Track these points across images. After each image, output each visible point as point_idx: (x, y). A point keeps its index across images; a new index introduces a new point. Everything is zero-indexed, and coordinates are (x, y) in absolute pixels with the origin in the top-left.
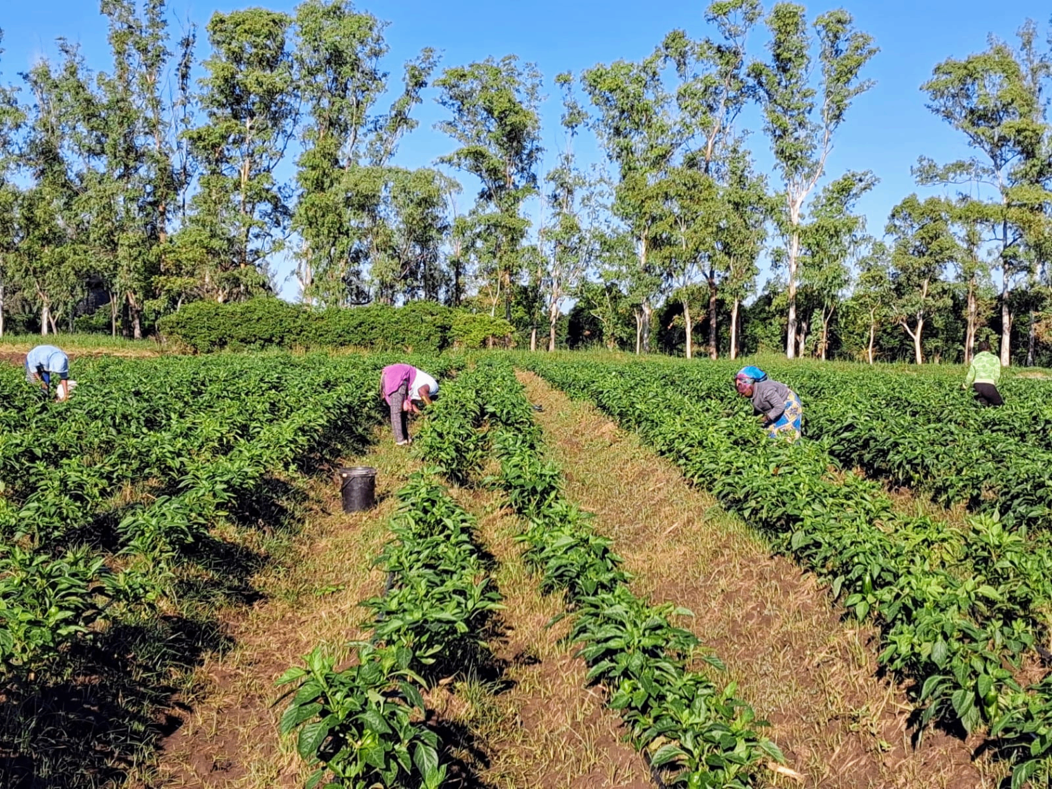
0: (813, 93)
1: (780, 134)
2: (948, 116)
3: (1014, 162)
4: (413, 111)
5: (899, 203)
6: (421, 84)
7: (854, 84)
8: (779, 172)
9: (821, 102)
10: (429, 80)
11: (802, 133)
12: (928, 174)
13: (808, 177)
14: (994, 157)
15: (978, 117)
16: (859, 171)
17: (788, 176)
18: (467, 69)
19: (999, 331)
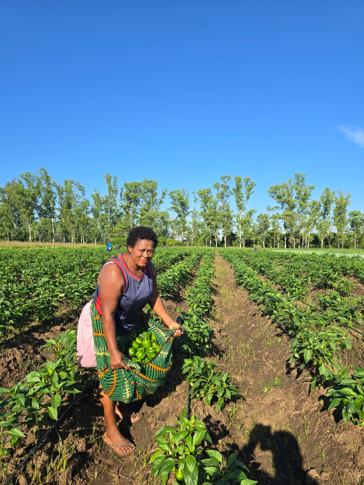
0: (243, 194)
1: (238, 202)
2: (273, 197)
3: (286, 206)
4: (163, 200)
5: (259, 215)
6: (164, 195)
7: (251, 192)
8: (237, 210)
9: (245, 195)
10: (166, 194)
11: (241, 202)
12: (269, 209)
13: (243, 210)
14: (282, 205)
15: (279, 197)
16: (253, 209)
17: (239, 210)
18: (173, 192)
19: (284, 241)
